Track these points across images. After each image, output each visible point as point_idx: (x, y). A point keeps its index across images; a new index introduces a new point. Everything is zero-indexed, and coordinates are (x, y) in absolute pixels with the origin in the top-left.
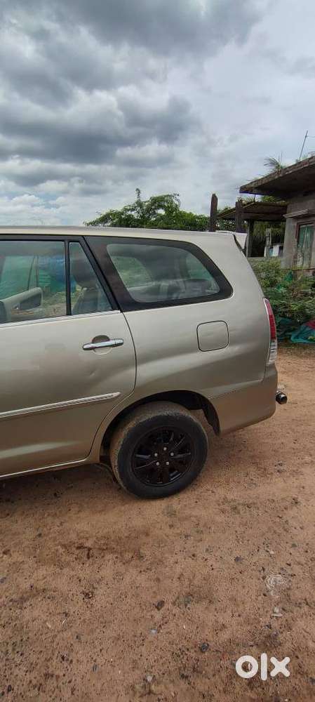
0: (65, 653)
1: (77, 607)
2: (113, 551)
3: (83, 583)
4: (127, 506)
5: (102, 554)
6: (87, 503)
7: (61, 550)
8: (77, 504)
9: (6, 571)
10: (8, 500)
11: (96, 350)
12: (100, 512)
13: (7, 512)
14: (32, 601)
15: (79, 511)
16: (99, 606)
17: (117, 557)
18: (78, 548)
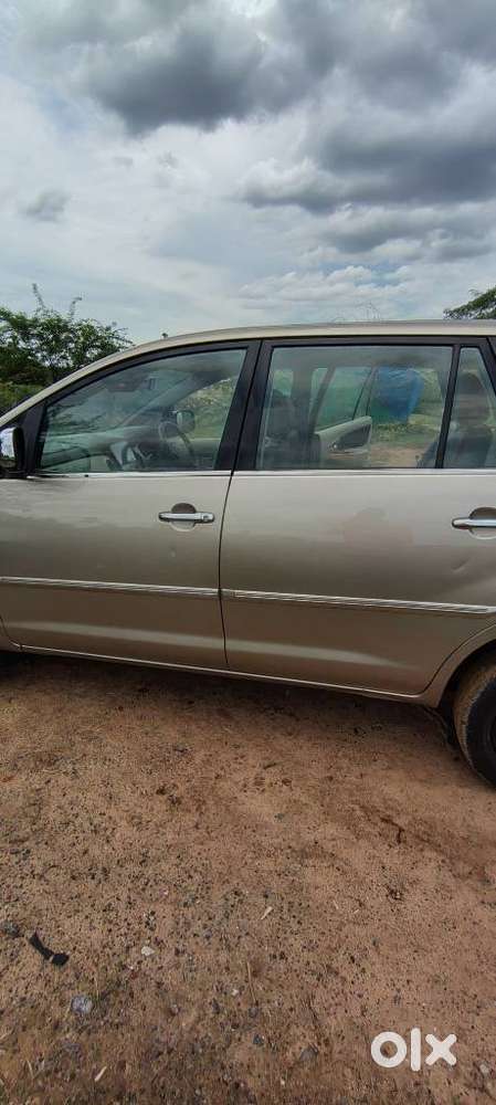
0: (356, 955)
1: (377, 900)
2: (437, 848)
3: (387, 873)
4: (467, 790)
5: (421, 846)
6: (403, 761)
7: (359, 813)
8: (386, 755)
9: (285, 806)
10: (291, 715)
11: (473, 530)
12: (421, 781)
13: (289, 729)
14: (317, 862)
15: (389, 768)
16: (410, 918)
17: (443, 861)
18: (383, 820)
